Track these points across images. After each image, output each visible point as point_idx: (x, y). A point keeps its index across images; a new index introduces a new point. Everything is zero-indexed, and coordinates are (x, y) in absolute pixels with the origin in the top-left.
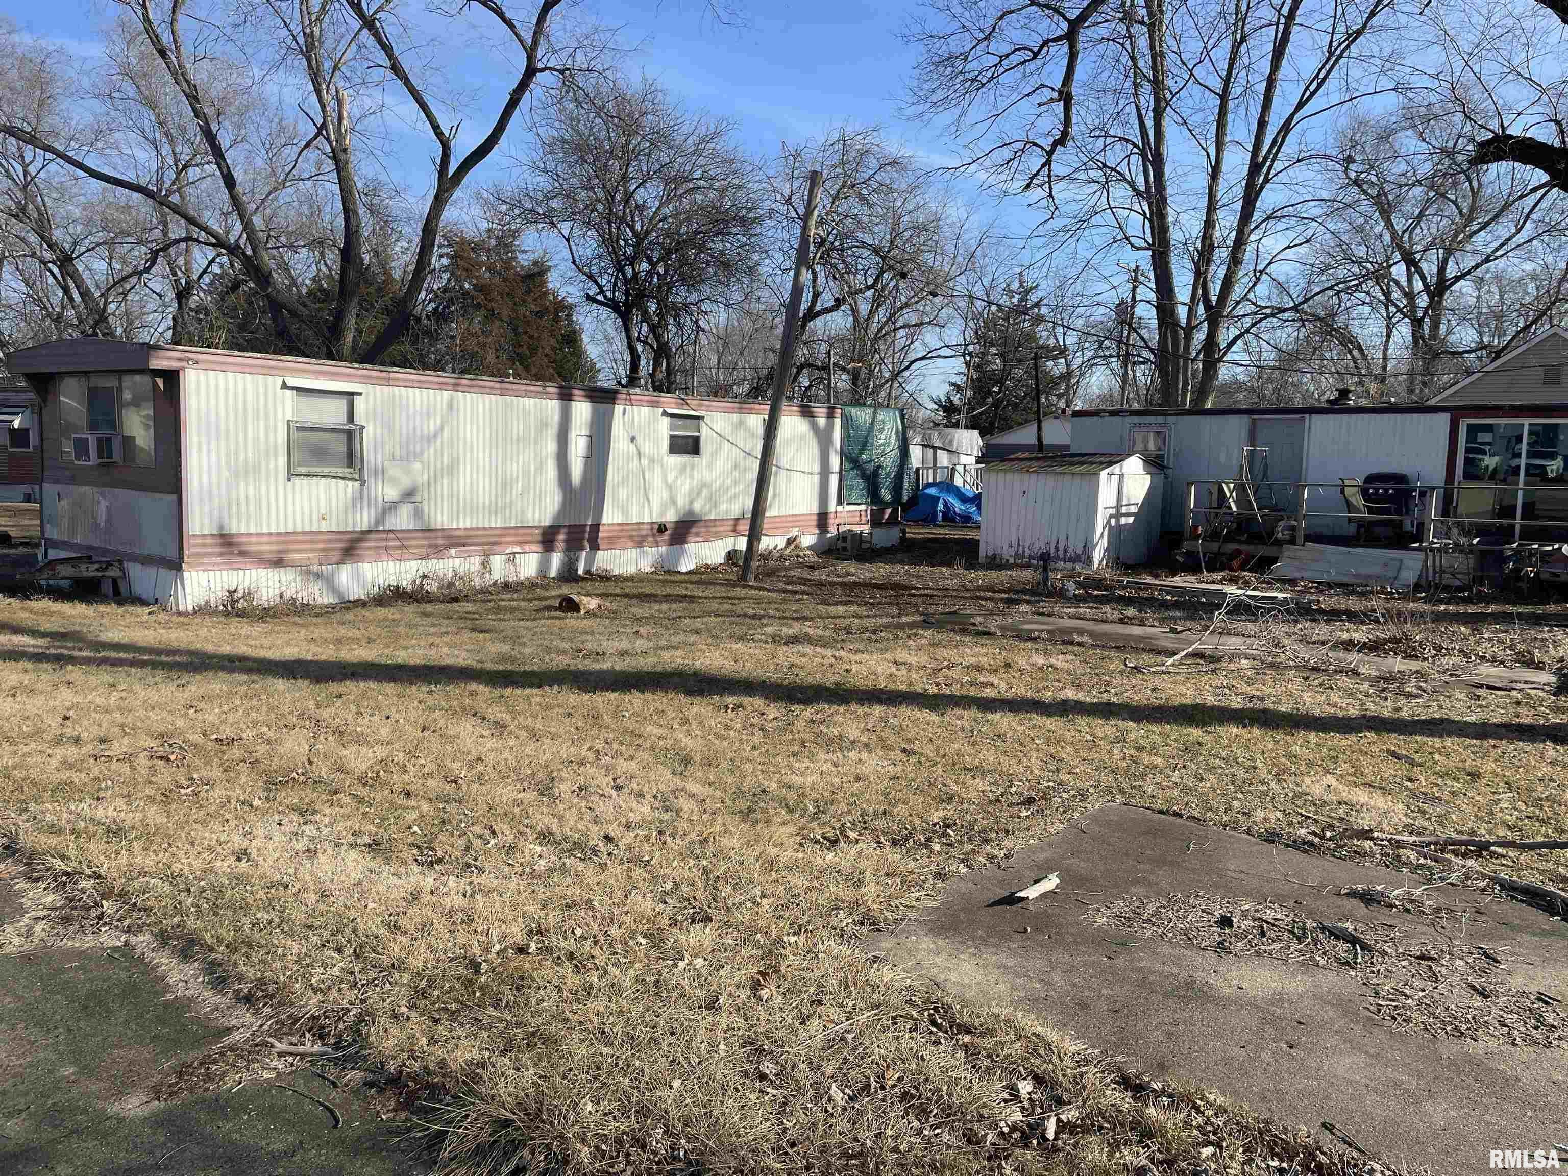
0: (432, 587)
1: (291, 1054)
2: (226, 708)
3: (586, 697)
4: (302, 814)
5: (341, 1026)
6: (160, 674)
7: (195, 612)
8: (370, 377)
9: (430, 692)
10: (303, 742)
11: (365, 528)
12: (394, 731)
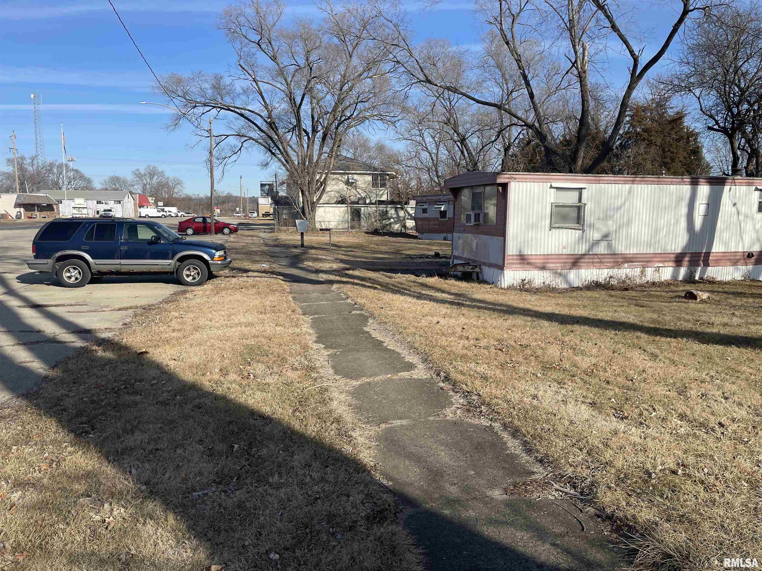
0: (614, 282)
1: (561, 491)
2: (523, 331)
3: (703, 346)
4: (559, 383)
5: (583, 485)
6: (496, 315)
7: (508, 288)
8: (590, 180)
9: (616, 334)
10: (557, 351)
11: (583, 252)
12: (599, 351)
